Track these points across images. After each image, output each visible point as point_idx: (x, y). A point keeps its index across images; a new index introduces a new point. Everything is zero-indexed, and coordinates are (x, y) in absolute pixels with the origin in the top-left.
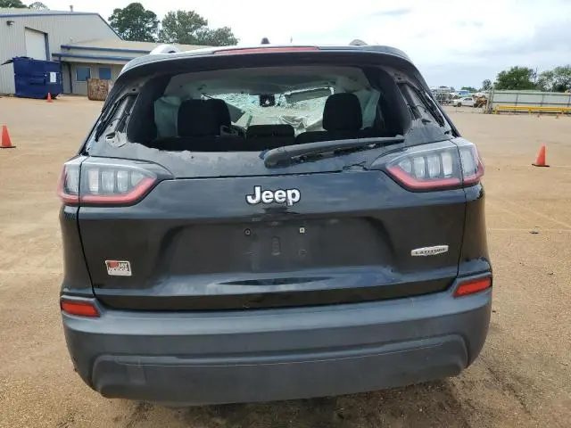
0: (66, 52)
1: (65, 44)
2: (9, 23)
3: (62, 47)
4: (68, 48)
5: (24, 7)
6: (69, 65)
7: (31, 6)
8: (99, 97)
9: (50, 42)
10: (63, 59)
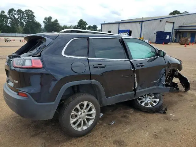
0: (180, 28)
1: (180, 25)
2: (160, 21)
3: (179, 26)
4: (181, 27)
5: (181, 13)
6: (180, 32)
7: (183, 13)
8: (183, 43)
9: (174, 25)
10: (178, 31)
